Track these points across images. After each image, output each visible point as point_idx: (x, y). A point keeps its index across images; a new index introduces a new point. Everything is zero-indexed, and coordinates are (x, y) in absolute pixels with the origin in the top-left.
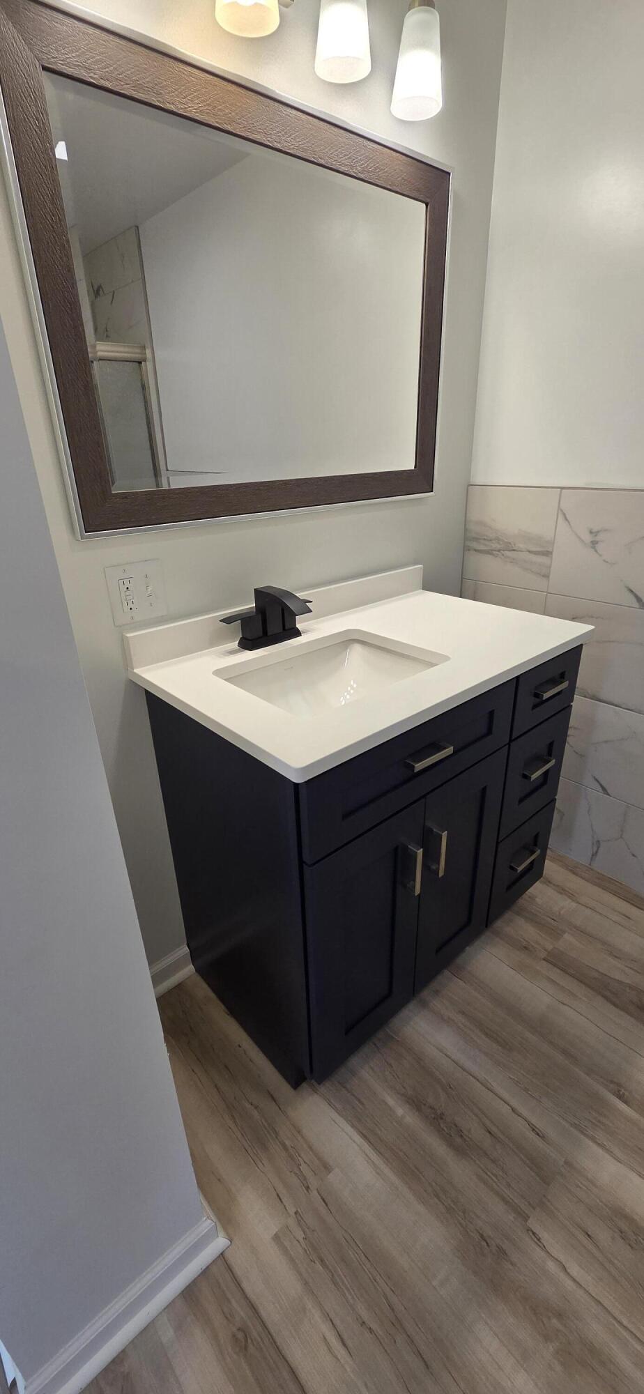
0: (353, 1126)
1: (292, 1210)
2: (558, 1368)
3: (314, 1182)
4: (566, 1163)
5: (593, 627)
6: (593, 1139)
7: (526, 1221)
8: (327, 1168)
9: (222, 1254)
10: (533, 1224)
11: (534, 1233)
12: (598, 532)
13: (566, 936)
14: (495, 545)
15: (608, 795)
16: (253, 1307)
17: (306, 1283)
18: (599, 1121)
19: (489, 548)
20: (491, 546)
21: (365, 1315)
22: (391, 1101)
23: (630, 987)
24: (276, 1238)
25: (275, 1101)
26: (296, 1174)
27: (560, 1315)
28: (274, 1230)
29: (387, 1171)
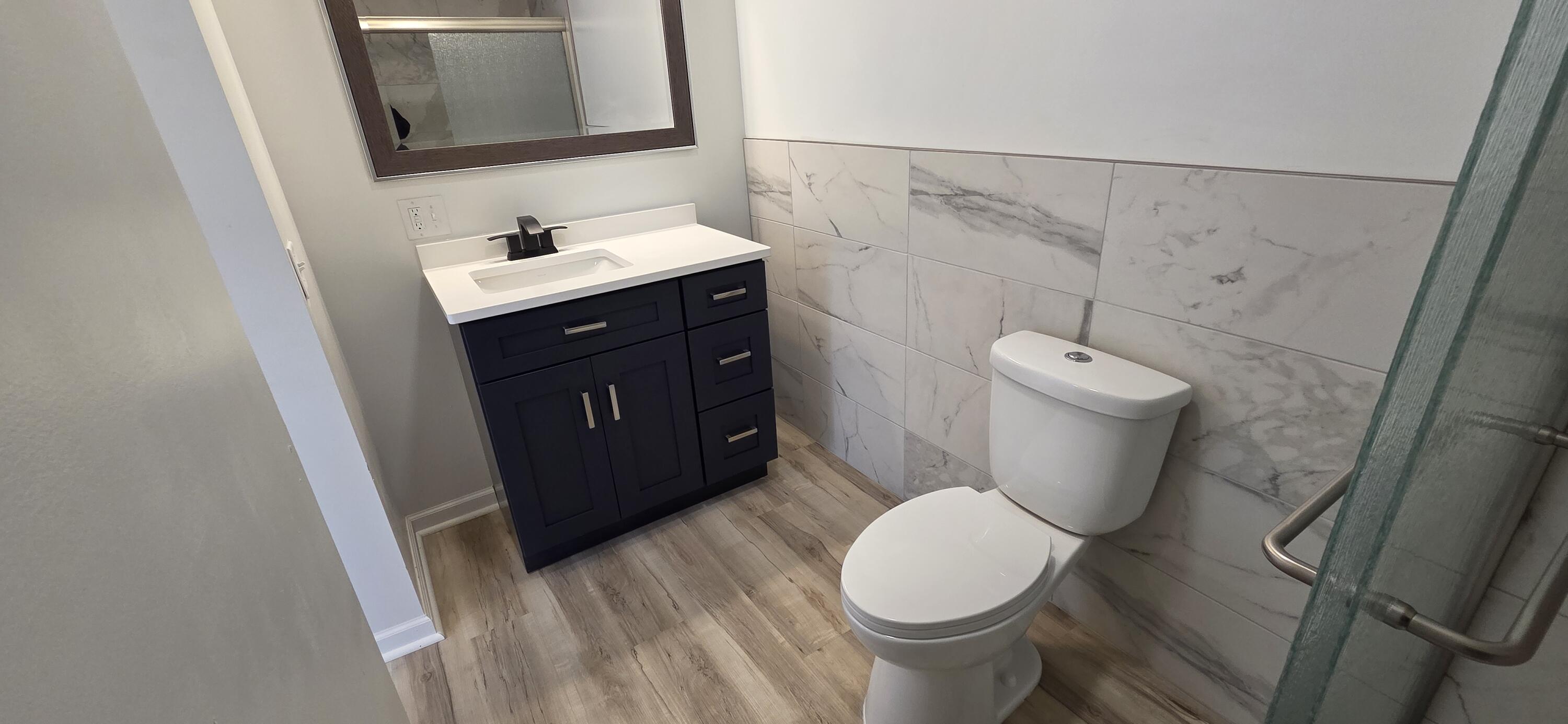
0: (555, 595)
1: (491, 627)
2: (604, 705)
3: (512, 617)
4: (683, 622)
5: (769, 248)
6: (711, 614)
7: (635, 645)
8: (525, 612)
9: (437, 643)
10: (637, 648)
11: (635, 651)
12: (810, 176)
13: (789, 505)
14: (764, 188)
15: (846, 396)
16: (442, 666)
17: (479, 659)
18: (723, 605)
19: (760, 190)
20: (761, 188)
21: (505, 674)
22: (588, 584)
23: (810, 536)
24: (474, 640)
25: (512, 578)
26: (504, 614)
27: (622, 686)
28: (475, 634)
29: (563, 617)
